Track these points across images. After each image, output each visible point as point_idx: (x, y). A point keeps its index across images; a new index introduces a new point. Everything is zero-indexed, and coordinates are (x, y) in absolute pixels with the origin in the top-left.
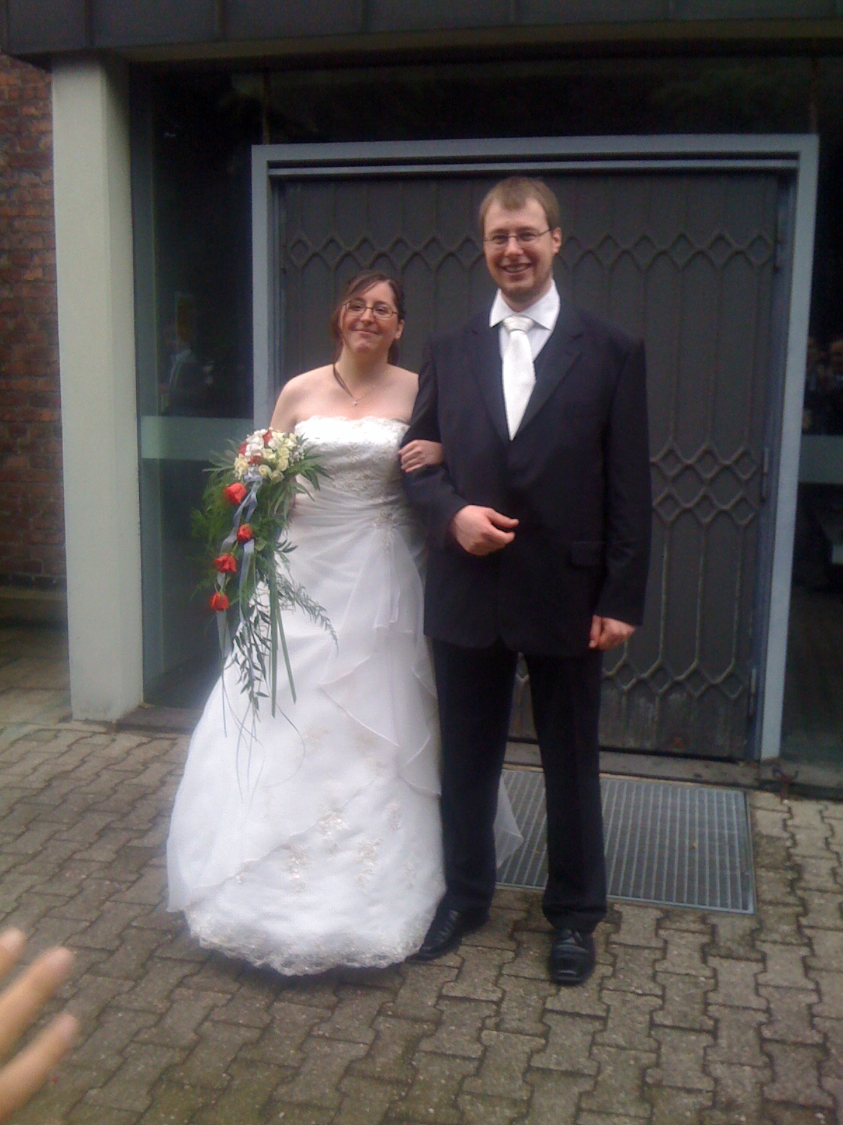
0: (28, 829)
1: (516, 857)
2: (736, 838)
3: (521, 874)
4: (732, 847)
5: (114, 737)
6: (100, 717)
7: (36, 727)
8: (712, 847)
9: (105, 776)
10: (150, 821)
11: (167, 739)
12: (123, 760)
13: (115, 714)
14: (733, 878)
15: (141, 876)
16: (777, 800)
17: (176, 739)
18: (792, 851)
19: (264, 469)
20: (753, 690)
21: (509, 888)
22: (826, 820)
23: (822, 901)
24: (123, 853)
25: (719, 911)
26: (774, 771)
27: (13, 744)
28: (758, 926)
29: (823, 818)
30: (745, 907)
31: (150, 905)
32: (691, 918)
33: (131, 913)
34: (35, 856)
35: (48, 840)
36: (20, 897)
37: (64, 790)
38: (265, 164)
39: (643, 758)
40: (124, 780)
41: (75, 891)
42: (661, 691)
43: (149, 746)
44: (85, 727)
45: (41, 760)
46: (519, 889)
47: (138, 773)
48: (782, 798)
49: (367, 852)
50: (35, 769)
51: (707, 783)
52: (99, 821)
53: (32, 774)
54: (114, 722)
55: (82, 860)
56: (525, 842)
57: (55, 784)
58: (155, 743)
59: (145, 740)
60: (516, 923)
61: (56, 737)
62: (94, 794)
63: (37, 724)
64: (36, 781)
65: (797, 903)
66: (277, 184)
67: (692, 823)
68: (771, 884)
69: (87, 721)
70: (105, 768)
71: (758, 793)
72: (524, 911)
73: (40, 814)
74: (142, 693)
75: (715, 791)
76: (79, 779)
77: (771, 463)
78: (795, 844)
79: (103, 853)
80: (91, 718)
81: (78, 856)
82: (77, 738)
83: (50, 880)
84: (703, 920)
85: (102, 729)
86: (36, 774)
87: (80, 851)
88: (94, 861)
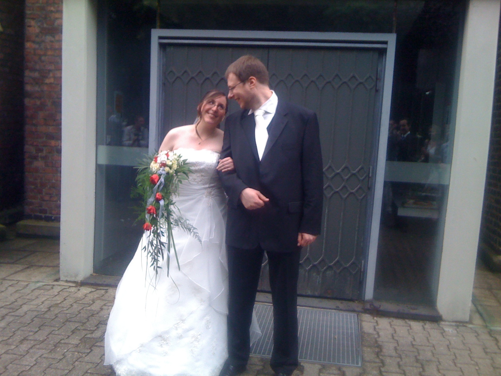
0: (40, 329)
1: (258, 342)
2: (354, 334)
3: (261, 350)
4: (352, 338)
5: (80, 289)
6: (73, 279)
7: (44, 284)
8: (343, 338)
9: (75, 306)
10: (96, 326)
11: (104, 289)
12: (84, 299)
13: (80, 278)
14: (352, 351)
15: (92, 350)
16: (372, 317)
17: (107, 289)
18: (378, 339)
19: (167, 169)
20: (362, 270)
21: (255, 356)
22: (392, 326)
23: (390, 361)
24: (84, 340)
25: (346, 365)
26: (371, 305)
27: (33, 291)
28: (363, 372)
29: (391, 325)
30: (357, 363)
31: (96, 363)
32: (334, 368)
33: (88, 367)
34: (43, 341)
35: (49, 334)
36: (37, 359)
37: (56, 312)
38: (157, 38)
39: (314, 299)
40: (84, 308)
41: (62, 357)
42: (323, 270)
43: (95, 292)
44: (66, 284)
45: (45, 299)
46: (259, 356)
47: (90, 305)
48: (374, 317)
49: (195, 338)
50: (43, 303)
51: (341, 310)
52: (73, 326)
53: (41, 304)
54: (79, 281)
55: (65, 343)
56: (262, 336)
57: (52, 309)
58: (98, 291)
59: (93, 290)
60: (258, 371)
61: (52, 288)
62: (69, 314)
63: (44, 282)
64: (43, 308)
65: (380, 362)
66: (163, 47)
67: (335, 328)
68: (369, 354)
69: (67, 281)
70: (75, 302)
71: (363, 314)
72: (262, 366)
73: (45, 323)
74: (92, 269)
75: (345, 313)
76: (63, 307)
77: (373, 173)
78: (379, 336)
79: (75, 340)
80: (68, 279)
81: (62, 342)
82: (62, 288)
83: (50, 352)
84: (339, 369)
85: (74, 285)
86: (43, 305)
87: (63, 339)
88: (70, 344)
